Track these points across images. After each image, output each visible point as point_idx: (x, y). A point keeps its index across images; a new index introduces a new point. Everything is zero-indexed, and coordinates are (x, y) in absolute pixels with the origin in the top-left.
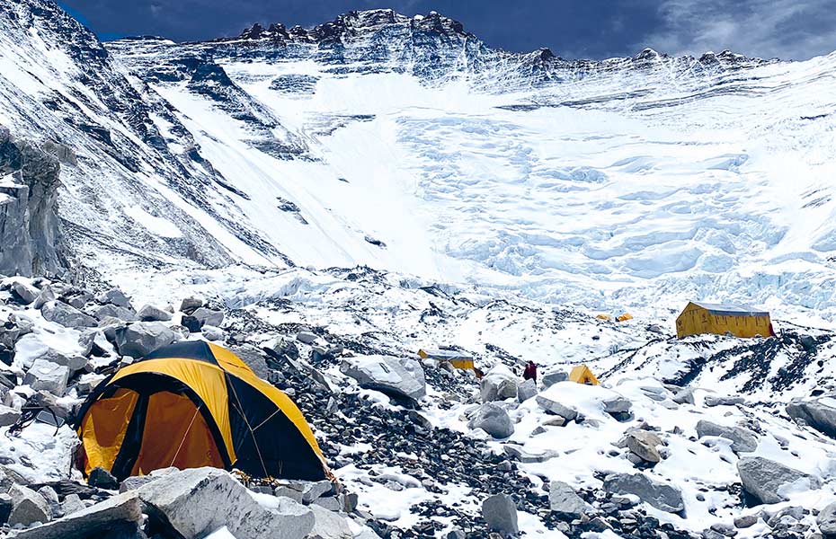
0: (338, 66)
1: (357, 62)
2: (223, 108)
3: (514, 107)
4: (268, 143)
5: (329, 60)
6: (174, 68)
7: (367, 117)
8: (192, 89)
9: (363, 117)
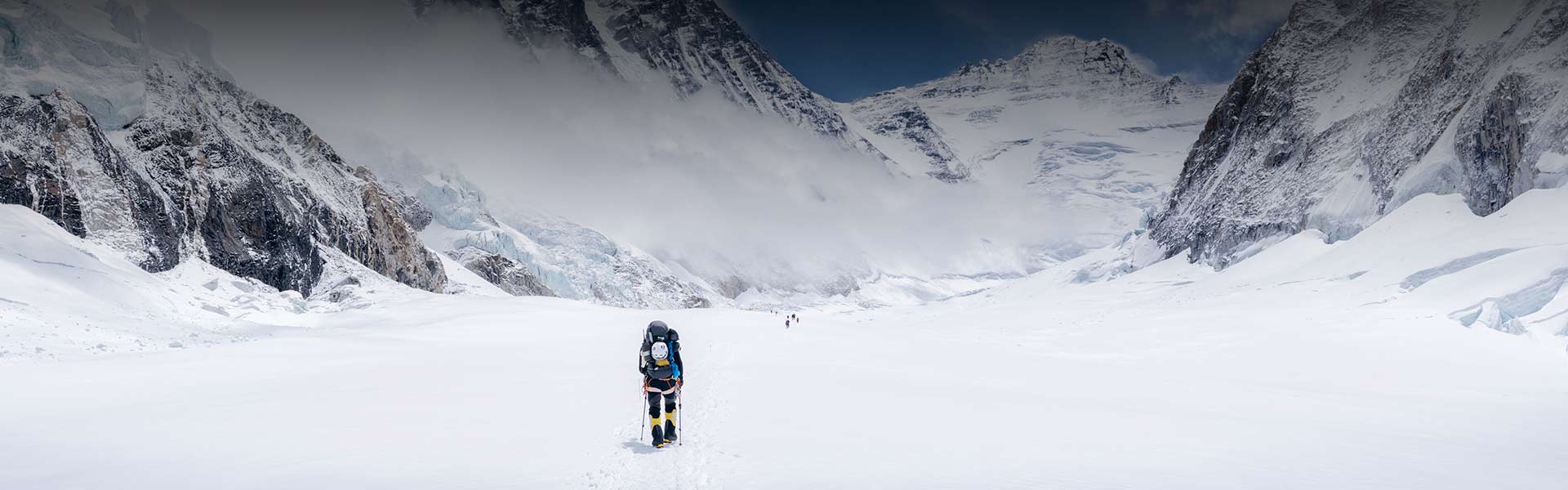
0: (1022, 94)
1: (1038, 89)
2: (921, 148)
3: (1133, 129)
4: (943, 174)
5: (1017, 88)
6: (895, 121)
7: (1026, 141)
8: (906, 135)
9: (1023, 142)
